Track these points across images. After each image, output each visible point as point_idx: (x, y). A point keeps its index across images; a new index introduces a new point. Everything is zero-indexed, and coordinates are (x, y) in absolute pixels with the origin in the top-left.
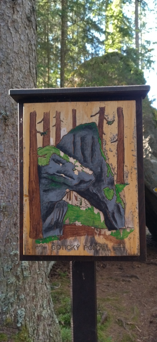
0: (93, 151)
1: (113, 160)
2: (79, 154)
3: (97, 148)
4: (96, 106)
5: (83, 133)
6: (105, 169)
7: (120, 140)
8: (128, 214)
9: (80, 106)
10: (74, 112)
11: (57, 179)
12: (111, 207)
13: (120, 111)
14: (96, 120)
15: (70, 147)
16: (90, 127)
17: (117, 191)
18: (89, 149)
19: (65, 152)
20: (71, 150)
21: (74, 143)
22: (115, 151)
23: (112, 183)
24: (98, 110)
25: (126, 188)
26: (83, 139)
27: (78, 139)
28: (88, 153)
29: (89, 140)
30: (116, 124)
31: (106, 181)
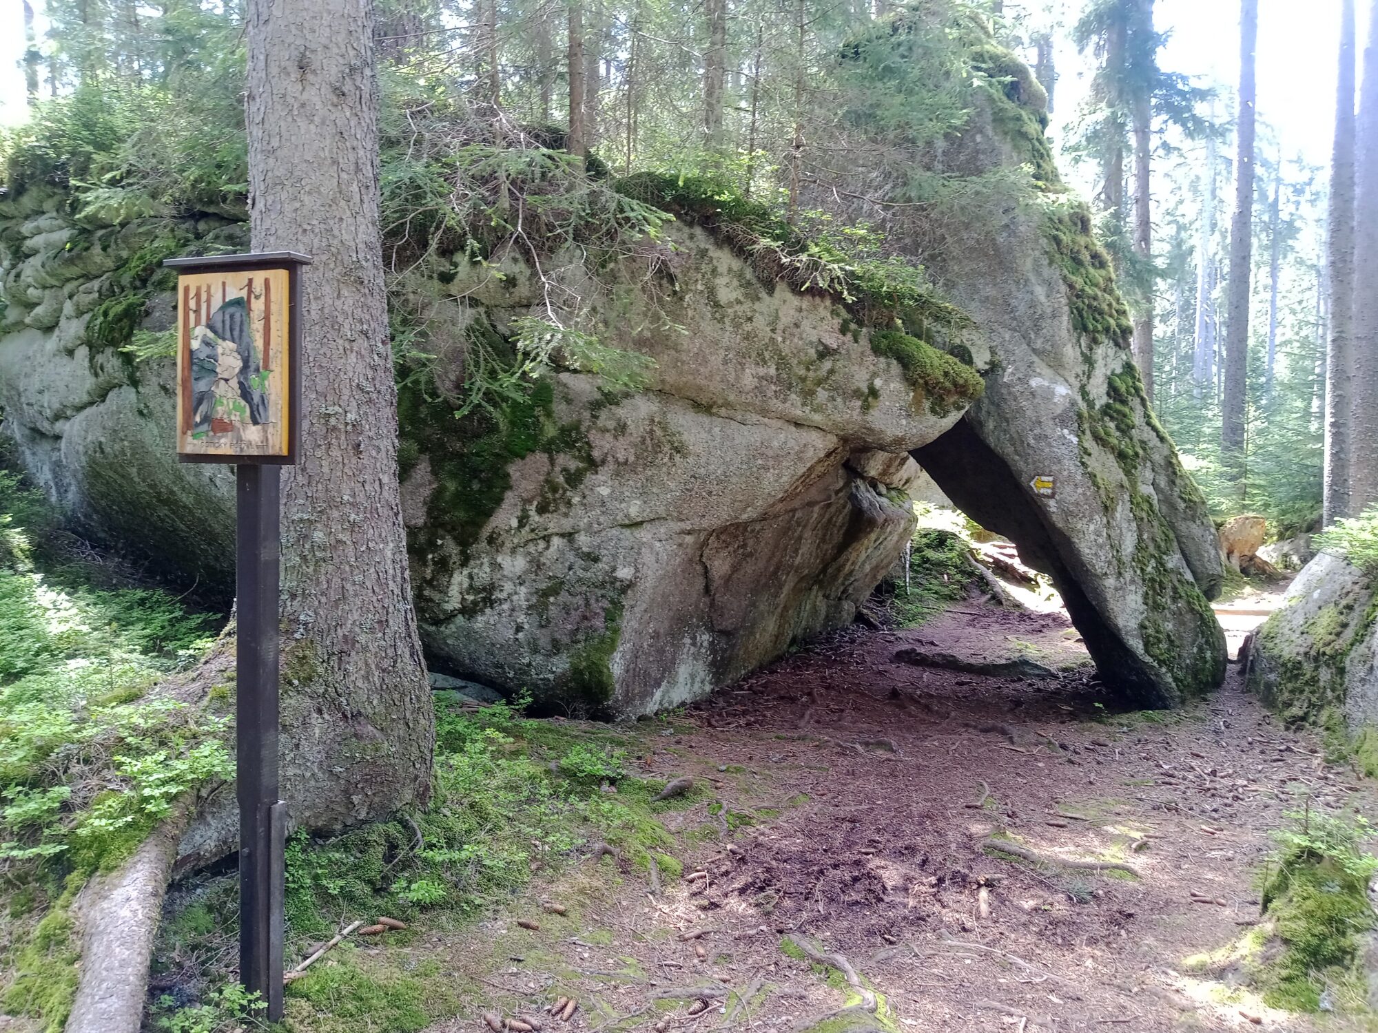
0: (241, 331)
1: (259, 343)
2: (228, 334)
3: (245, 328)
4: (245, 276)
5: (231, 310)
6: (252, 353)
7: (267, 319)
9: (229, 277)
10: (224, 284)
11: (206, 366)
12: (256, 399)
13: (267, 282)
14: (244, 293)
15: (219, 326)
16: (238, 302)
17: (263, 379)
18: (238, 329)
19: (215, 332)
20: (220, 331)
21: (223, 322)
22: (261, 331)
23: (257, 370)
24: (246, 282)
25: (271, 376)
26: (232, 316)
27: (227, 317)
28: (236, 333)
29: (237, 316)
30: (263, 298)
31: (252, 369)
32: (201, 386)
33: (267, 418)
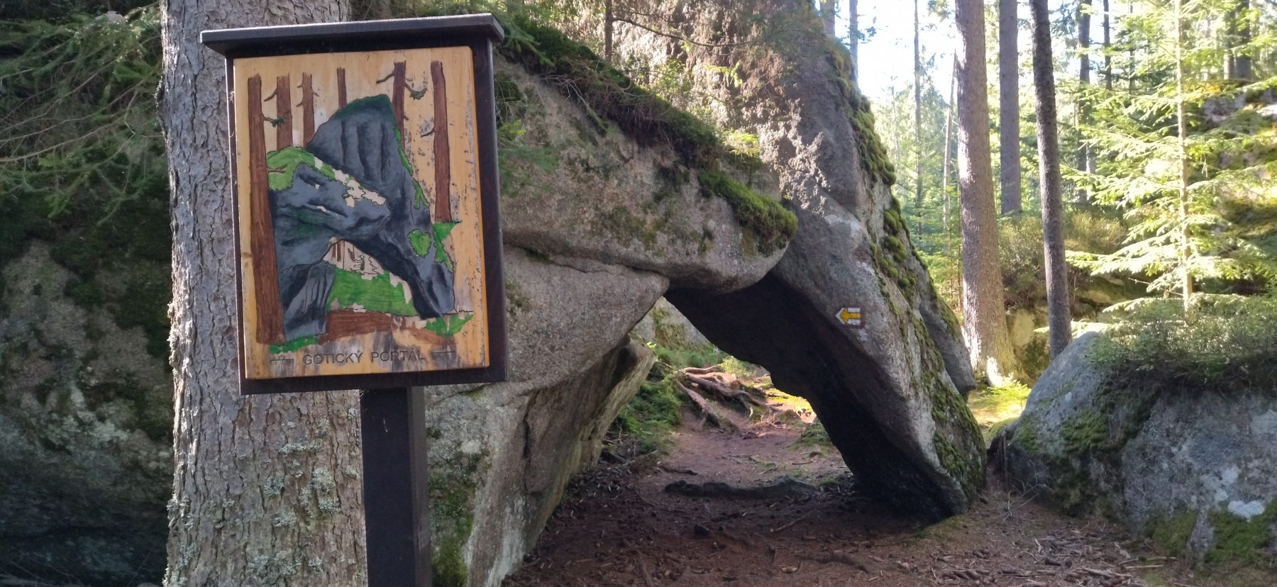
0: (384, 154)
1: (426, 173)
2: (356, 162)
3: (393, 149)
4: (387, 60)
5: (362, 118)
6: (412, 192)
7: (440, 132)
8: (460, 285)
9: (352, 61)
10: (341, 73)
11: (310, 218)
12: (425, 271)
13: (437, 72)
14: (387, 89)
15: (335, 148)
16: (375, 104)
17: (438, 238)
18: (377, 151)
19: (326, 159)
20: (339, 155)
21: (344, 140)
22: (430, 154)
23: (425, 221)
24: (391, 68)
25: (455, 230)
26: (362, 131)
27: (352, 131)
28: (374, 159)
29: (374, 132)
30: (429, 97)
31: (414, 218)
32: (302, 254)
33: (452, 303)
